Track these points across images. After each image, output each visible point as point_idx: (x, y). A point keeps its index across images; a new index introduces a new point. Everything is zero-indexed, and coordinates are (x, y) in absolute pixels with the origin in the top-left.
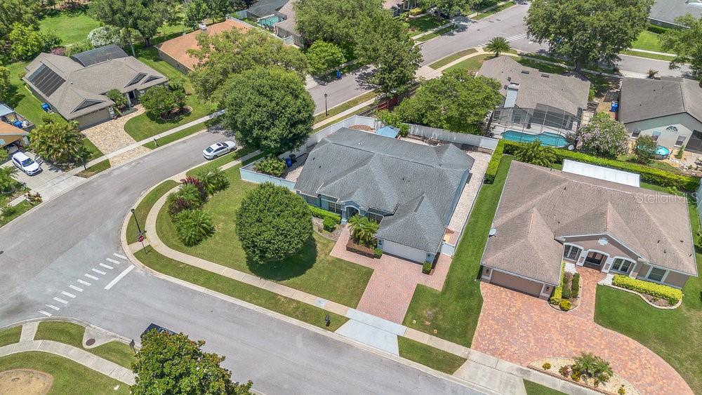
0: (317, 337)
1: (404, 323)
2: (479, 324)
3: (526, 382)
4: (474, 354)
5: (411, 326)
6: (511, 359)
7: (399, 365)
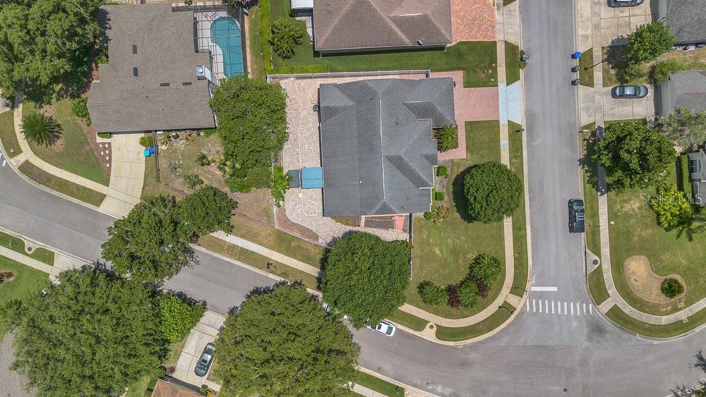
0: (530, 134)
1: (497, 86)
2: (478, 40)
3: (504, 5)
4: (499, 37)
5: (496, 80)
6: (493, 16)
7: (526, 78)
